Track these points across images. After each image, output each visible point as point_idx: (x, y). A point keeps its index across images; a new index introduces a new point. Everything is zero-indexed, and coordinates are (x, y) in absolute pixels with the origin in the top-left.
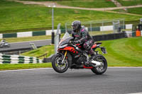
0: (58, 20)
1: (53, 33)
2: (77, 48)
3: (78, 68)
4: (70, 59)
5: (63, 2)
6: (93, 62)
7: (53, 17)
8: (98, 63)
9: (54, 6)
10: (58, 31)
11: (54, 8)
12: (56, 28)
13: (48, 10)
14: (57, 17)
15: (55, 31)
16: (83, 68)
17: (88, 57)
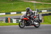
0: (36, 7)
1: (34, 12)
2: (28, 18)
3: (29, 26)
4: (26, 22)
5: (38, 1)
6: (35, 23)
7: (34, 6)
8: (36, 23)
9: (35, 2)
10: (36, 11)
11: (35, 3)
12: (35, 10)
13: (32, 4)
14: (36, 6)
15: (35, 11)
16: (31, 25)
17: (32, 21)
